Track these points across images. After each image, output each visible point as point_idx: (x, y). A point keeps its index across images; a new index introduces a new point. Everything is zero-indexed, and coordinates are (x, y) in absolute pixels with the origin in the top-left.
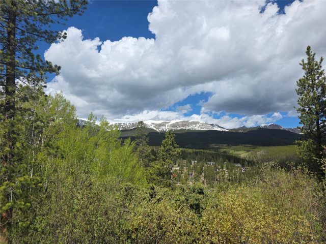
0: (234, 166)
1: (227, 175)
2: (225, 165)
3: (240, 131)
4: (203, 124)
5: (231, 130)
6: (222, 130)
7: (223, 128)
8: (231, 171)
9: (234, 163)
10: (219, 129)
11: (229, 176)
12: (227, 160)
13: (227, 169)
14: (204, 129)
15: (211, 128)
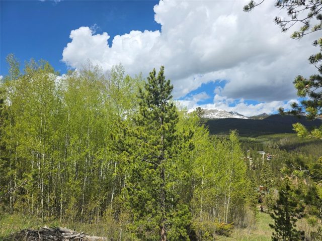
0: (258, 154)
1: (251, 162)
2: (249, 154)
3: (260, 119)
4: (221, 112)
5: (251, 117)
6: (241, 117)
7: (242, 116)
8: (256, 159)
9: (258, 151)
10: (238, 117)
11: (254, 164)
12: (251, 148)
13: (251, 156)
14: (223, 118)
15: (230, 116)
